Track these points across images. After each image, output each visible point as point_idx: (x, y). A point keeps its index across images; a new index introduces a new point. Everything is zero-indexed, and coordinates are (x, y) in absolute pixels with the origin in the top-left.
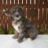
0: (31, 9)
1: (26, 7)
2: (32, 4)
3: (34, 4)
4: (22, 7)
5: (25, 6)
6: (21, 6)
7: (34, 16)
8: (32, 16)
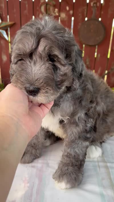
0: (86, 19)
1: (71, 12)
2: (92, 4)
3: (98, 4)
4: (59, 11)
5: (68, 8)
6: (56, 10)
7: (95, 46)
8: (90, 46)
